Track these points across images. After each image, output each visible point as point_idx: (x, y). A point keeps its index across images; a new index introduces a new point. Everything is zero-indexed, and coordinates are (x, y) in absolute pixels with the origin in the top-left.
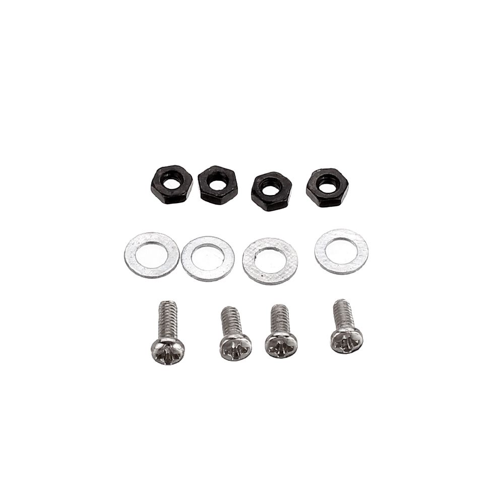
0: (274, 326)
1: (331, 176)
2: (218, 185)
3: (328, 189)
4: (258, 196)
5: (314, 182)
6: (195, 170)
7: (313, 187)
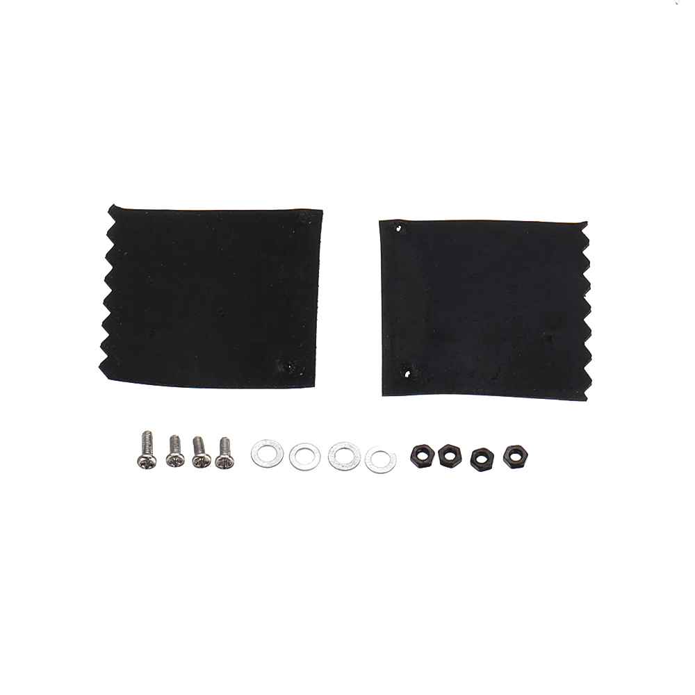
0: (196, 451)
1: (518, 450)
2: (450, 456)
3: (516, 457)
4: (474, 463)
5: (508, 454)
6: (436, 448)
7: (507, 457)
